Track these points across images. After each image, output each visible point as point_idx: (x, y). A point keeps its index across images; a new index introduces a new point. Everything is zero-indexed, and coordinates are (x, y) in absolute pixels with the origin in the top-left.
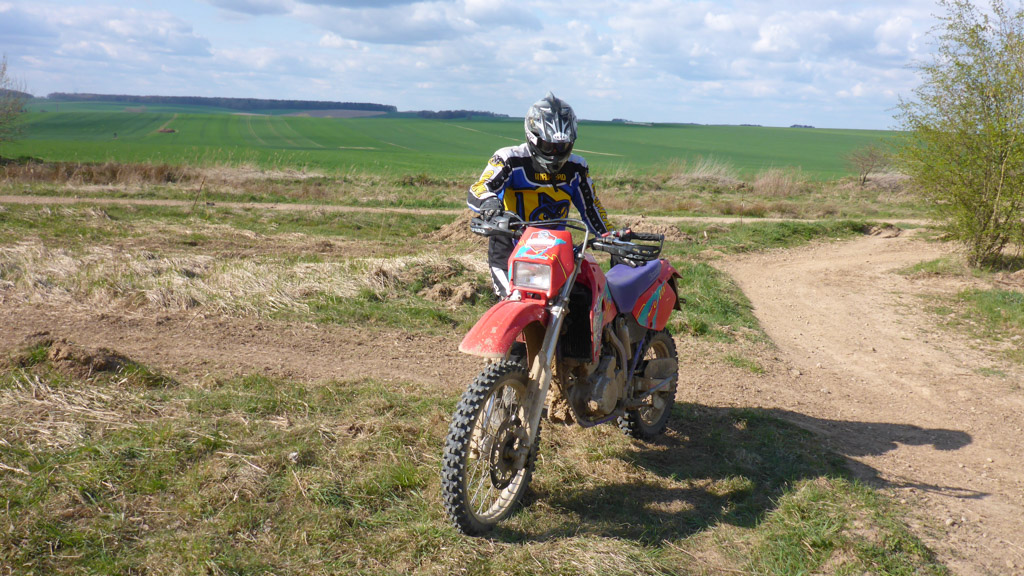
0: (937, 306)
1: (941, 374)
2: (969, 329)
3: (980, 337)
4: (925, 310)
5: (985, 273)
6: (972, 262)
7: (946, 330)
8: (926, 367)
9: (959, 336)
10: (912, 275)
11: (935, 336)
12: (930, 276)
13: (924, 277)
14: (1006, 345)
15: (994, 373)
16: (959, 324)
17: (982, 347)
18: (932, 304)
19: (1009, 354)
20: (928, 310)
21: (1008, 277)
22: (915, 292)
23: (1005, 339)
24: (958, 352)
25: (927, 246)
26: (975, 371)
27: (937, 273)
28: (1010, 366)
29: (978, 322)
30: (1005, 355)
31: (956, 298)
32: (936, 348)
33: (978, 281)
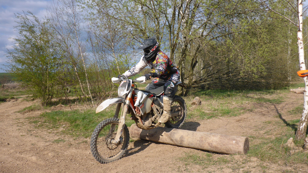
0: (34, 120)
1: (39, 148)
2: (47, 126)
3: (51, 128)
4: (29, 123)
5: (48, 107)
6: (43, 104)
7: (38, 128)
8: (33, 146)
9: (44, 130)
10: (23, 112)
11: (34, 132)
12: (29, 111)
13: (28, 112)
14: (61, 129)
15: (60, 141)
16: (42, 125)
17: (53, 132)
18: (32, 120)
19: (63, 132)
20: (30, 123)
21: (55, 107)
22: (25, 117)
23: (60, 127)
24: (44, 136)
25: (27, 103)
26: (53, 142)
27: (32, 110)
28: (65, 137)
29: (49, 123)
30: (62, 133)
31: (40, 117)
32: (36, 136)
33: (46, 110)
